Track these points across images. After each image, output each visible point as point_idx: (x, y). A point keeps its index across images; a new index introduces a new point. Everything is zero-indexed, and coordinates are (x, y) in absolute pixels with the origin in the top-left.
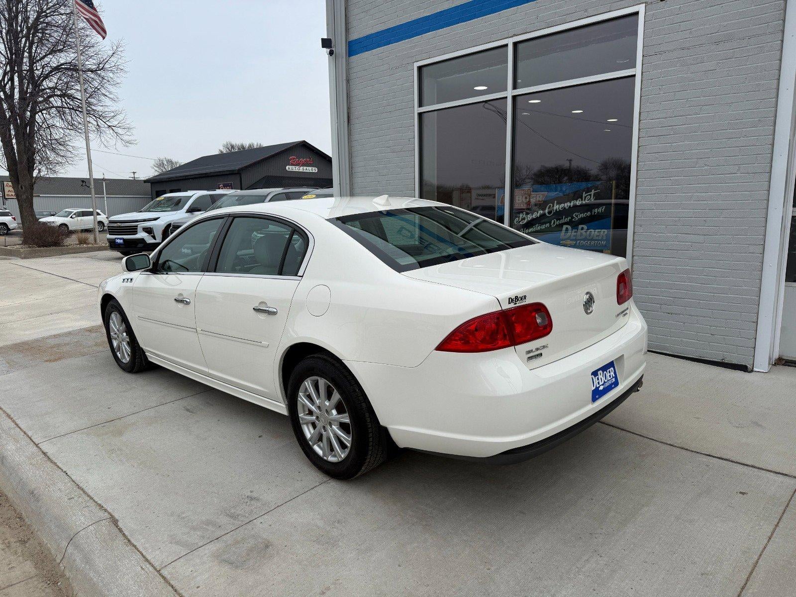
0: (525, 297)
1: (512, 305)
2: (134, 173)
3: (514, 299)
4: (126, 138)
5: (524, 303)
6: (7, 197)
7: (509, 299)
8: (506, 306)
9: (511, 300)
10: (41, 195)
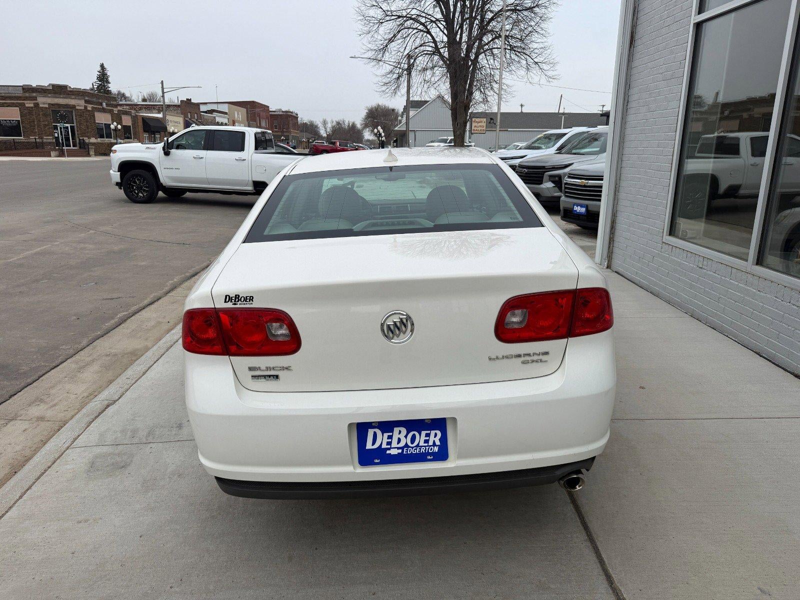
0: (251, 299)
1: (230, 305)
2: (603, 106)
3: (234, 298)
4: (550, 73)
5: (248, 306)
6: (472, 132)
7: (226, 296)
8: (221, 304)
9: (228, 298)
10: (509, 130)
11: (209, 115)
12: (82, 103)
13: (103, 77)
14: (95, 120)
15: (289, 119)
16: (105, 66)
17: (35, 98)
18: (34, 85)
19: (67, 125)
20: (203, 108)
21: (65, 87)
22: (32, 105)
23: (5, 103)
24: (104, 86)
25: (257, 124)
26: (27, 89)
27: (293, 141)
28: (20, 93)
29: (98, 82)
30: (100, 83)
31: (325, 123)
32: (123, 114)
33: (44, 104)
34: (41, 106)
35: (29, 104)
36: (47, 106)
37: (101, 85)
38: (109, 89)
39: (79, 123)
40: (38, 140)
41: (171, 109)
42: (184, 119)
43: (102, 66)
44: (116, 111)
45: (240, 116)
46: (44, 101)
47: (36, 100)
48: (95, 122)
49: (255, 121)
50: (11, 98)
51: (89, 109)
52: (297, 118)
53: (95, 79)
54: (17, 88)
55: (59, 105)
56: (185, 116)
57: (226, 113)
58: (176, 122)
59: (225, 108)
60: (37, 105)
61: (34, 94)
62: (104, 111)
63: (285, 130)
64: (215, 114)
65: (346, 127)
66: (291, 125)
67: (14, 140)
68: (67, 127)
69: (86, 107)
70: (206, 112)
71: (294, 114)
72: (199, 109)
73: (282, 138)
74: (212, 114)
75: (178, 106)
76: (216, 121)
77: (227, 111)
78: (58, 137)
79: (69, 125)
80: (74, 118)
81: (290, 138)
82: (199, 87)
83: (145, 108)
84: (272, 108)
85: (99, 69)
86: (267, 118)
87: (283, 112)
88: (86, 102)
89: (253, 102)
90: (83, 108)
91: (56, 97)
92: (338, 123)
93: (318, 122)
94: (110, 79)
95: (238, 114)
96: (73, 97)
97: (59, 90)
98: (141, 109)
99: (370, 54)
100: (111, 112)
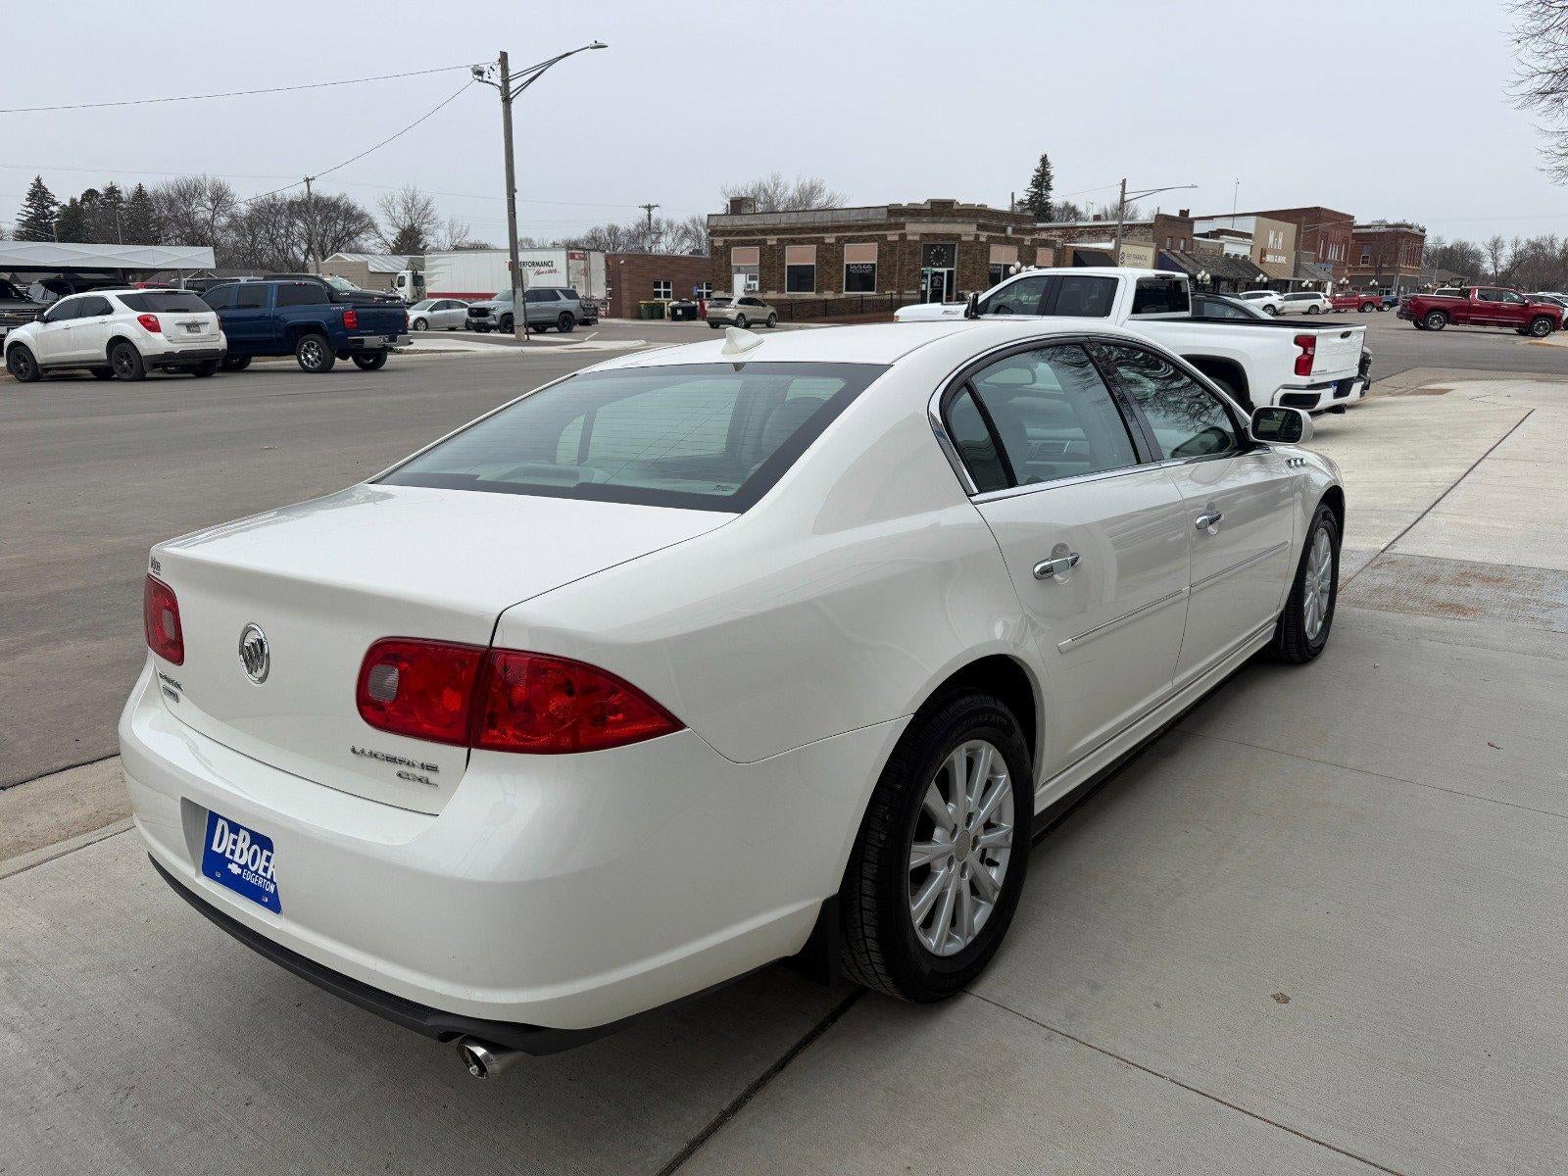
11: (1211, 240)
12: (972, 229)
13: (1042, 181)
14: (988, 260)
15: (1400, 240)
16: (1049, 159)
17: (902, 226)
18: (905, 204)
19: (940, 270)
20: (1199, 228)
21: (950, 203)
22: (896, 238)
23: (861, 236)
24: (1042, 195)
25: (1317, 256)
26: (894, 211)
27: (1402, 289)
28: (882, 218)
29: (1033, 190)
30: (1036, 190)
31: (1496, 245)
32: (1041, 245)
33: (914, 234)
34: (909, 238)
35: (893, 236)
36: (917, 238)
37: (1036, 193)
38: (1049, 201)
39: (963, 265)
40: (895, 297)
41: (1136, 231)
42: (1157, 250)
43: (1044, 160)
44: (1028, 240)
45: (1280, 241)
46: (914, 230)
47: (904, 228)
48: (987, 263)
49: (1314, 248)
50: (869, 227)
51: (982, 239)
52: (1422, 238)
53: (1028, 184)
54: (881, 210)
55: (936, 236)
56: (1160, 244)
57: (1249, 236)
58: (1139, 257)
59: (1248, 225)
60: (903, 237)
61: (902, 220)
62: (1007, 241)
63: (1384, 265)
64: (1224, 238)
65: (1557, 253)
66: (1402, 254)
67: (862, 296)
68: (942, 274)
69: (977, 237)
70: (1205, 236)
71: (1416, 231)
72: (1192, 229)
73: (1371, 283)
74: (1217, 237)
75: (1150, 226)
76: (1225, 252)
77: (1252, 232)
78: (926, 291)
79: (945, 270)
80: (956, 254)
81: (1396, 282)
82: (1193, 187)
83: (1089, 233)
84: (1361, 220)
85: (1038, 165)
86: (1345, 241)
87: (1388, 226)
88: (981, 227)
89: (1317, 208)
90: (972, 238)
91: (934, 222)
92: (1536, 246)
93: (1478, 242)
94: (1053, 183)
95: (1276, 236)
96: (960, 220)
97: (942, 209)
98: (1081, 234)
99: (1538, 83)
100: (1019, 243)
